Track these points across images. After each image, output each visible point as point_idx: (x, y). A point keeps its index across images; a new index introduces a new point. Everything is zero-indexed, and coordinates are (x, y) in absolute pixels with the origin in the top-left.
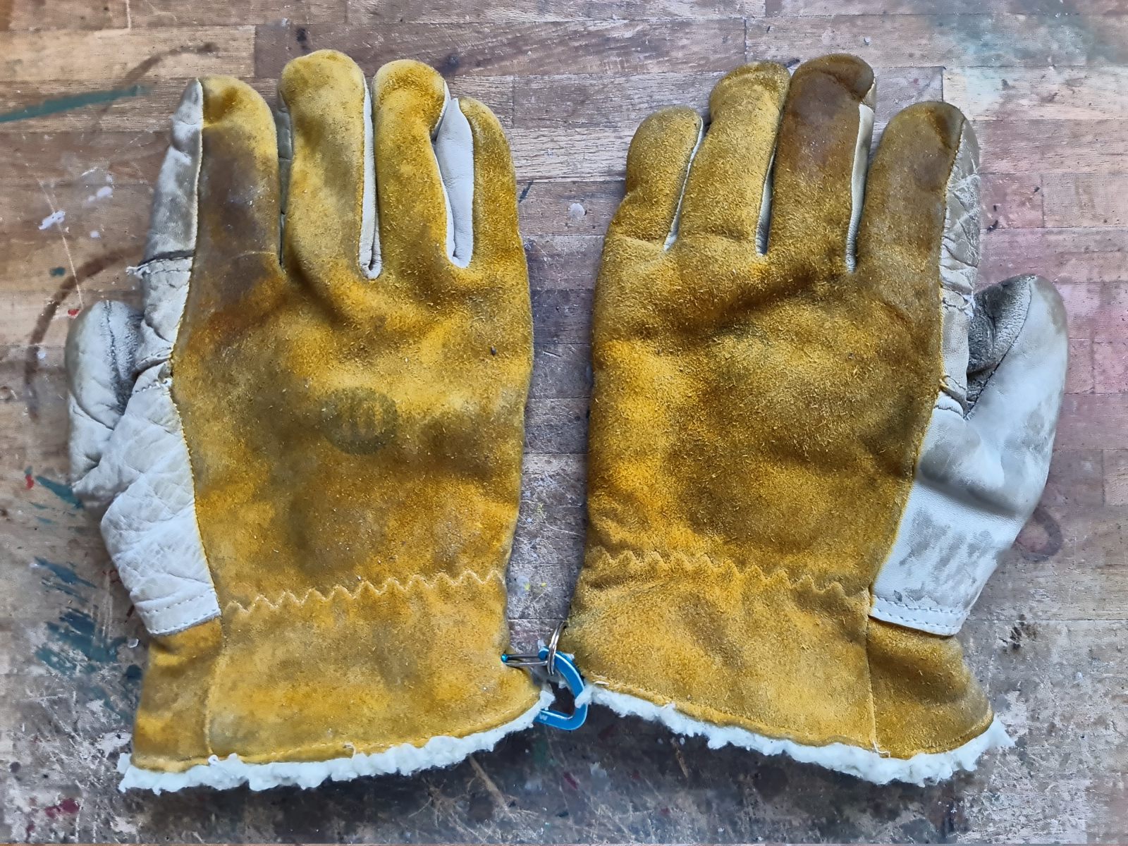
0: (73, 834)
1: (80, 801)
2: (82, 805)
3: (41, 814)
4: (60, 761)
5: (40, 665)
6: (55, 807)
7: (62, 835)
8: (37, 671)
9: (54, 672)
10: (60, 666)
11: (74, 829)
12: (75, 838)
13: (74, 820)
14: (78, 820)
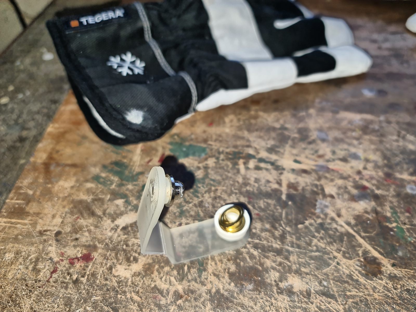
0: (83, 276)
1: (95, 255)
2: (96, 257)
3: (65, 263)
4: (89, 231)
5: (92, 182)
6: (77, 258)
7: (75, 277)
8: (89, 185)
9: (100, 186)
10: (104, 184)
11: (85, 273)
12: (84, 280)
13: (87, 267)
14: (90, 267)
